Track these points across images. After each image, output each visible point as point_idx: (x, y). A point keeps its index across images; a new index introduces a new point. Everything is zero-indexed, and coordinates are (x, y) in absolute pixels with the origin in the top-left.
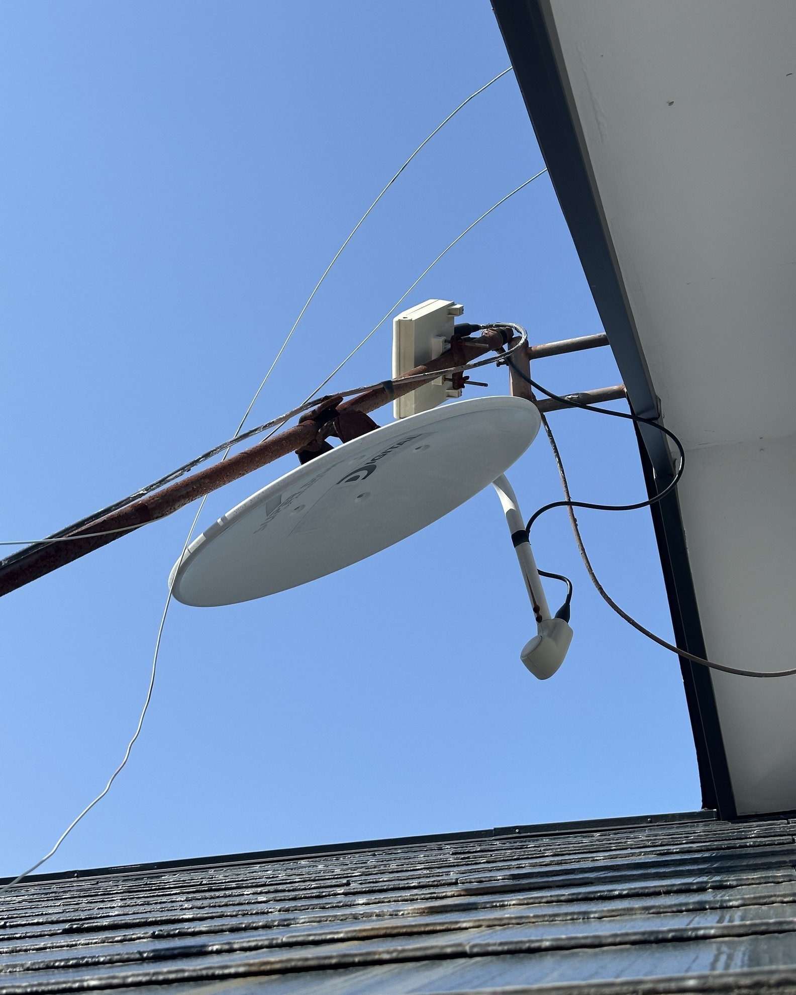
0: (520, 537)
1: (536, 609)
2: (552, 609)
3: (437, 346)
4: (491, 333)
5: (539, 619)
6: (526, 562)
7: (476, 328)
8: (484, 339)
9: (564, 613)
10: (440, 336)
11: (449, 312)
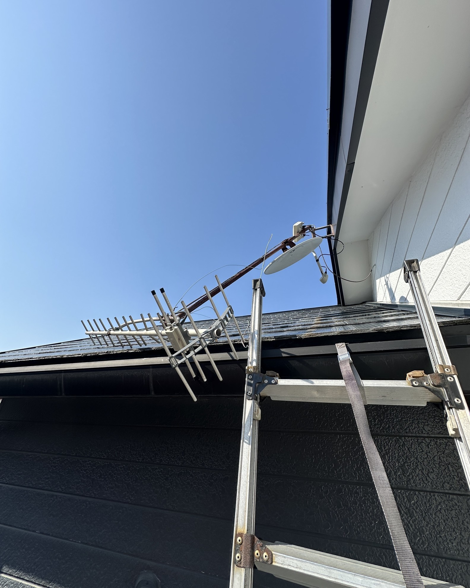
0: (317, 261)
1: (322, 272)
2: (324, 272)
3: (300, 229)
4: (308, 227)
5: (322, 274)
6: (319, 265)
7: (306, 226)
8: (307, 228)
9: (326, 273)
10: (300, 228)
11: (302, 224)
